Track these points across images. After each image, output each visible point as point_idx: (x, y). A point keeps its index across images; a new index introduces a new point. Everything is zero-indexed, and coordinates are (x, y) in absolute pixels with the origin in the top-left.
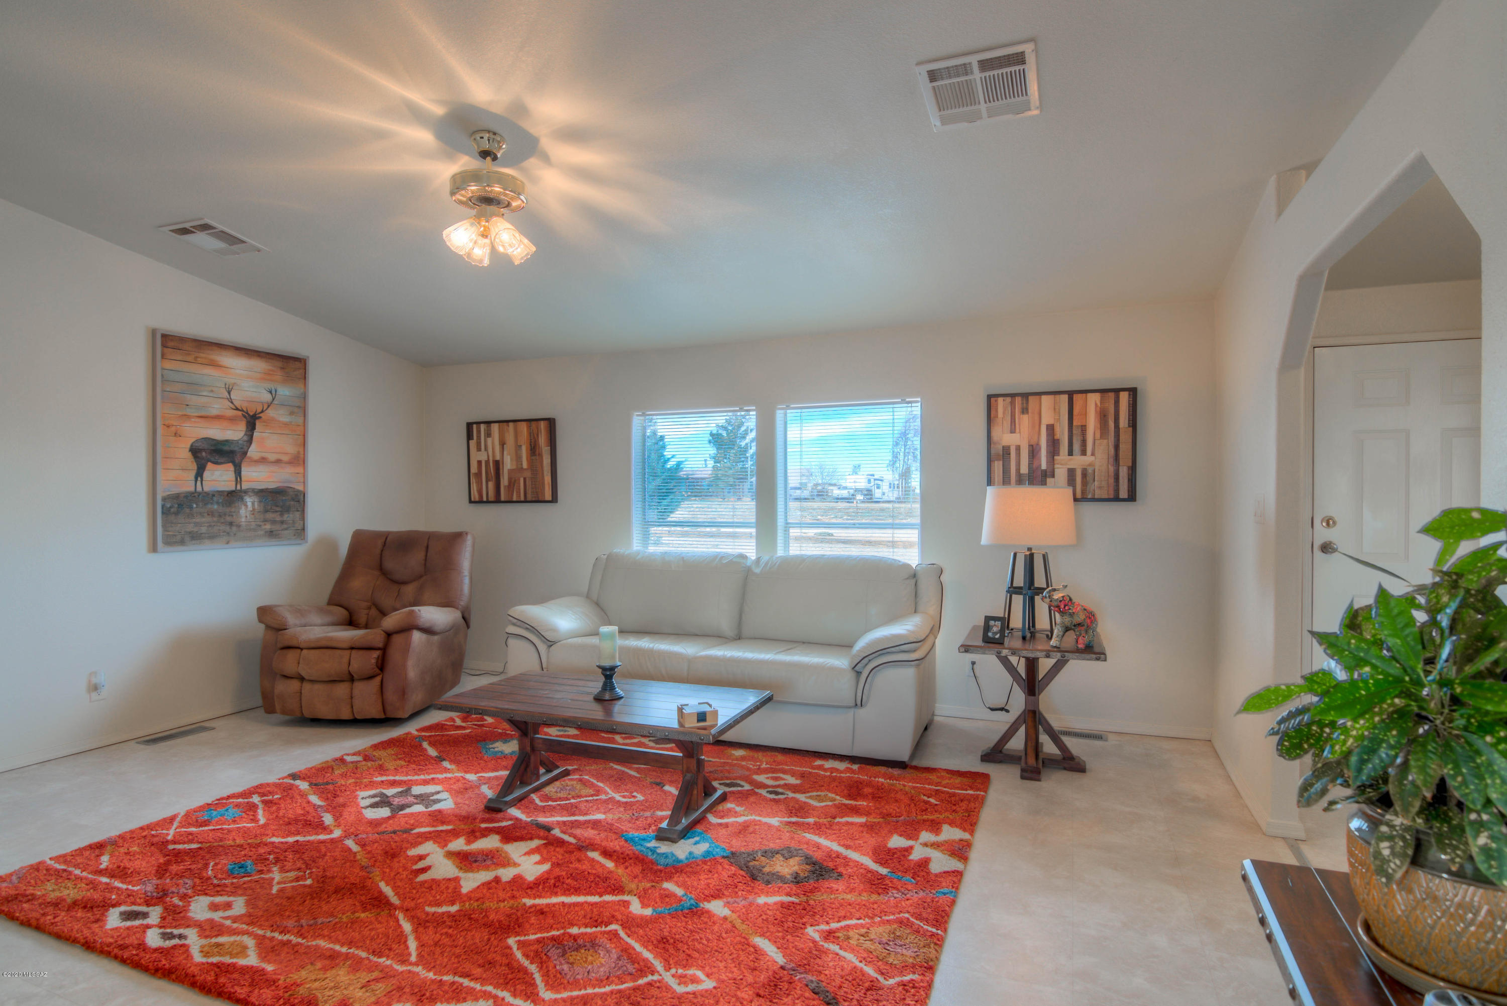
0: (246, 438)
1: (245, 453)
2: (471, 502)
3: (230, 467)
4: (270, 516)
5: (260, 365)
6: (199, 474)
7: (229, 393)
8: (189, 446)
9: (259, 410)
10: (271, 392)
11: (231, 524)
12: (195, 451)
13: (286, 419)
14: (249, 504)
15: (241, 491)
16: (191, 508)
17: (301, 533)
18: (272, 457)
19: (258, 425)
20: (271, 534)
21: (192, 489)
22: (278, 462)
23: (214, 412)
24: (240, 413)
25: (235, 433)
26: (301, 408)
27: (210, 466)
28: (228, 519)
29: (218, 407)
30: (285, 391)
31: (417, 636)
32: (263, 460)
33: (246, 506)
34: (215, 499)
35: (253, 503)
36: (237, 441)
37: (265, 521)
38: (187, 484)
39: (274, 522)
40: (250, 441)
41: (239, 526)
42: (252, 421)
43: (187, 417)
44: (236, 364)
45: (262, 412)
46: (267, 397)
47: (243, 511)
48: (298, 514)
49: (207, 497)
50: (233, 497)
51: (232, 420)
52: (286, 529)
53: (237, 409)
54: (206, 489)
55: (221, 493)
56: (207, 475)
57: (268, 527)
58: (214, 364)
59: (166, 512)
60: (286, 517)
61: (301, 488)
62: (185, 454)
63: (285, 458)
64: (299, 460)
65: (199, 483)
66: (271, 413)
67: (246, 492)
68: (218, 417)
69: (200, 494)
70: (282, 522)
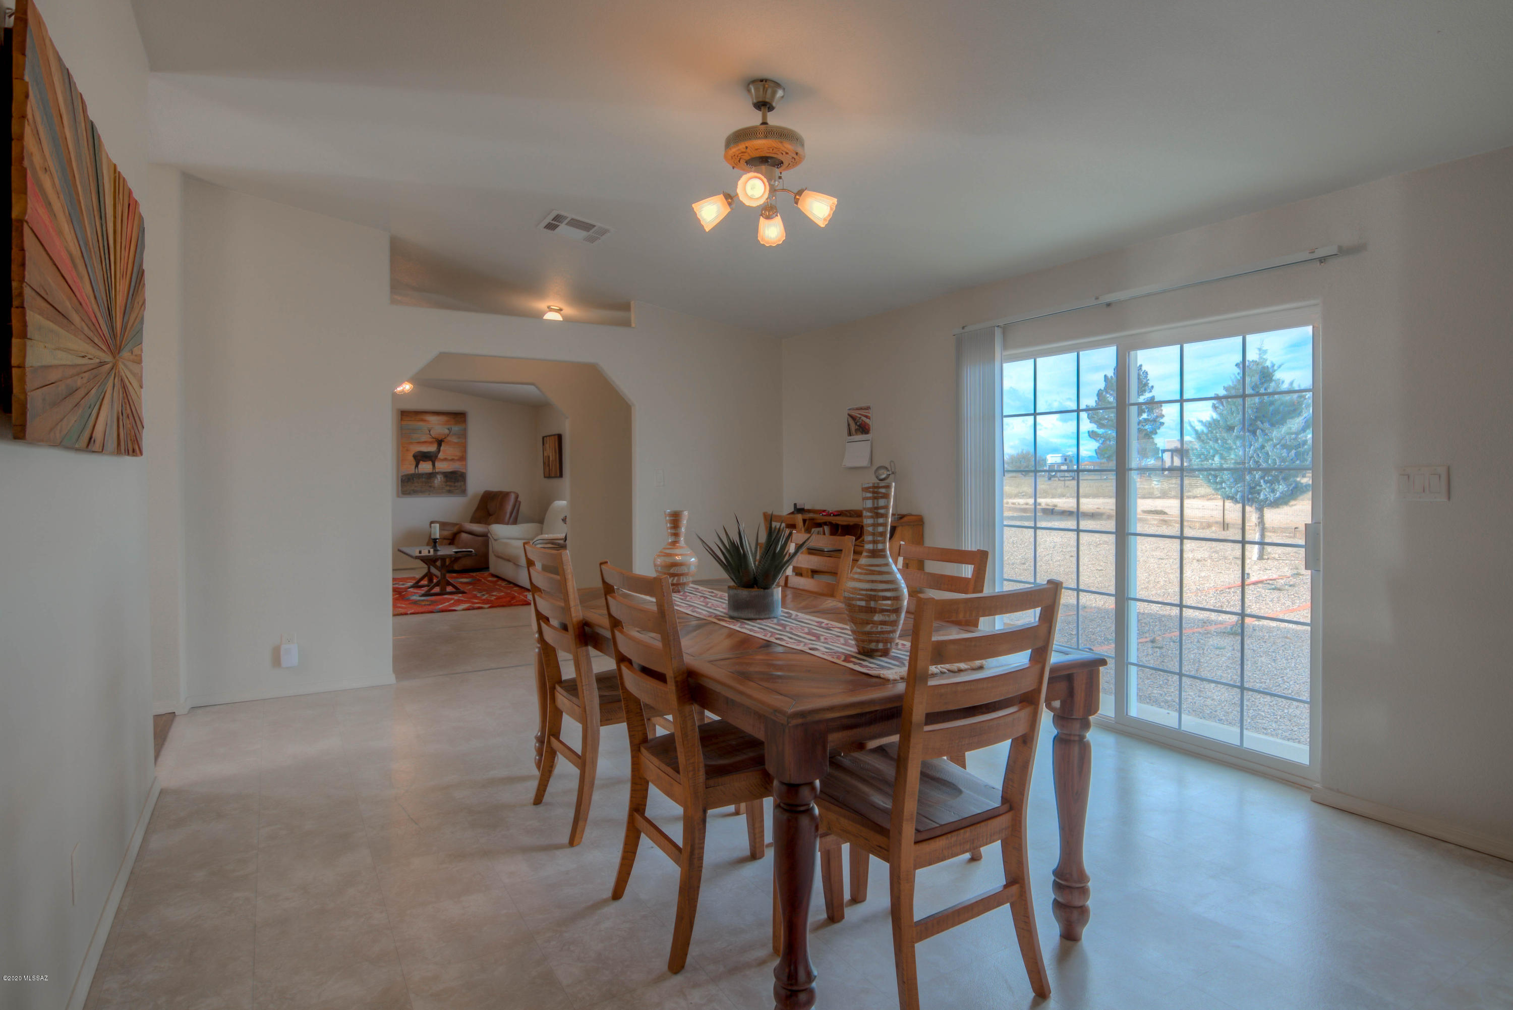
0: (437, 450)
1: (436, 457)
2: (545, 477)
3: (430, 463)
4: (448, 483)
5: (443, 419)
6: (417, 466)
7: (430, 432)
8: (413, 454)
9: (443, 438)
10: (449, 429)
11: (430, 487)
12: (415, 456)
13: (456, 440)
14: (439, 478)
15: (435, 472)
16: (413, 480)
17: (463, 492)
18: (450, 458)
19: (443, 443)
20: (450, 492)
21: (414, 472)
22: (452, 460)
23: (423, 440)
24: (434, 440)
25: (432, 448)
26: (463, 435)
27: (421, 462)
28: (430, 485)
29: (424, 438)
30: (456, 428)
31: (464, 535)
32: (445, 459)
33: (438, 479)
34: (424, 476)
35: (441, 478)
36: (433, 452)
37: (447, 486)
38: (410, 469)
39: (450, 486)
40: (439, 451)
41: (434, 488)
42: (440, 442)
43: (411, 443)
44: (433, 419)
45: (445, 438)
46: (447, 431)
47: (436, 481)
48: (463, 483)
49: (420, 476)
50: (431, 476)
51: (431, 443)
52: (456, 489)
53: (433, 438)
54: (420, 472)
55: (426, 474)
56: (420, 466)
57: (448, 488)
58: (423, 420)
59: (402, 481)
60: (456, 484)
61: (464, 471)
62: (411, 458)
63: (456, 458)
64: (463, 458)
65: (417, 470)
66: (449, 438)
67: (438, 473)
68: (425, 442)
69: (417, 474)
70: (455, 486)
